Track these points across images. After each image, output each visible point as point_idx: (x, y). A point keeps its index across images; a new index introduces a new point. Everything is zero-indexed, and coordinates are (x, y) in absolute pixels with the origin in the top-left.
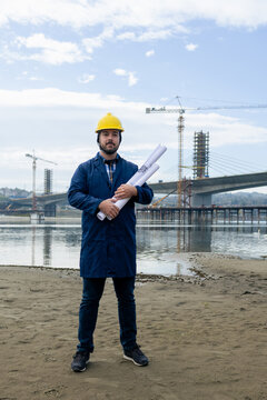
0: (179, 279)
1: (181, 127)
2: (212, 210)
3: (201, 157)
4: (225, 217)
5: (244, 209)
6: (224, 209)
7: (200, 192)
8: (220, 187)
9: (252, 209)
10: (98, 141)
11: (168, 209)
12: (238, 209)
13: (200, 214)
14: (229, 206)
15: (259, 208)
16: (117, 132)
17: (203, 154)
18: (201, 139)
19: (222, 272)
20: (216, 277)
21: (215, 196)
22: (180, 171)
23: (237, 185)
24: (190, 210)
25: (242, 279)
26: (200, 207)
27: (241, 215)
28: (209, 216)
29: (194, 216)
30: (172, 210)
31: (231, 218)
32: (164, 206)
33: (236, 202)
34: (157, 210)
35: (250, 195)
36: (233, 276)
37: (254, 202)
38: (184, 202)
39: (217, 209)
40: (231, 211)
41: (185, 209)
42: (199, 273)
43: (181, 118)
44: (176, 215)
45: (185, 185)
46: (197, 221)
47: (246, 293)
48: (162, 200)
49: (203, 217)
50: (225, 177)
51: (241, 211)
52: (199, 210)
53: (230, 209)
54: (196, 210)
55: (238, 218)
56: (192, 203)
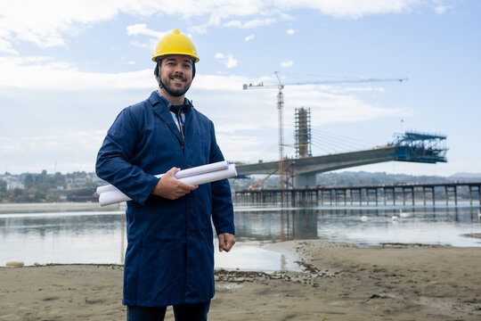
0: (285, 277)
1: (280, 103)
2: (317, 190)
3: (303, 135)
4: (331, 199)
5: (352, 189)
6: (330, 190)
7: (303, 171)
8: (325, 166)
9: (360, 189)
10: (157, 73)
11: (270, 191)
12: (345, 189)
13: (304, 195)
14: (335, 186)
15: (368, 188)
16: (189, 61)
17: (305, 131)
18: (303, 116)
19: (337, 265)
20: (331, 273)
21: (319, 176)
22: (281, 149)
23: (343, 164)
24: (293, 192)
25: (365, 275)
26: (303, 188)
27: (348, 196)
28: (314, 198)
29: (298, 198)
30: (274, 192)
31: (338, 200)
32: (265, 187)
33: (342, 182)
34: (257, 192)
35: (356, 174)
36: (351, 270)
37: (361, 182)
38: (287, 183)
39: (323, 189)
40: (338, 192)
41: (287, 191)
42: (308, 267)
43: (280, 93)
44: (279, 196)
45: (287, 165)
46: (301, 203)
47: (374, 296)
48: (263, 181)
49: (308, 199)
50: (330, 156)
51: (348, 191)
52: (303, 192)
53: (336, 189)
54: (300, 191)
55: (345, 200)
56: (295, 184)
